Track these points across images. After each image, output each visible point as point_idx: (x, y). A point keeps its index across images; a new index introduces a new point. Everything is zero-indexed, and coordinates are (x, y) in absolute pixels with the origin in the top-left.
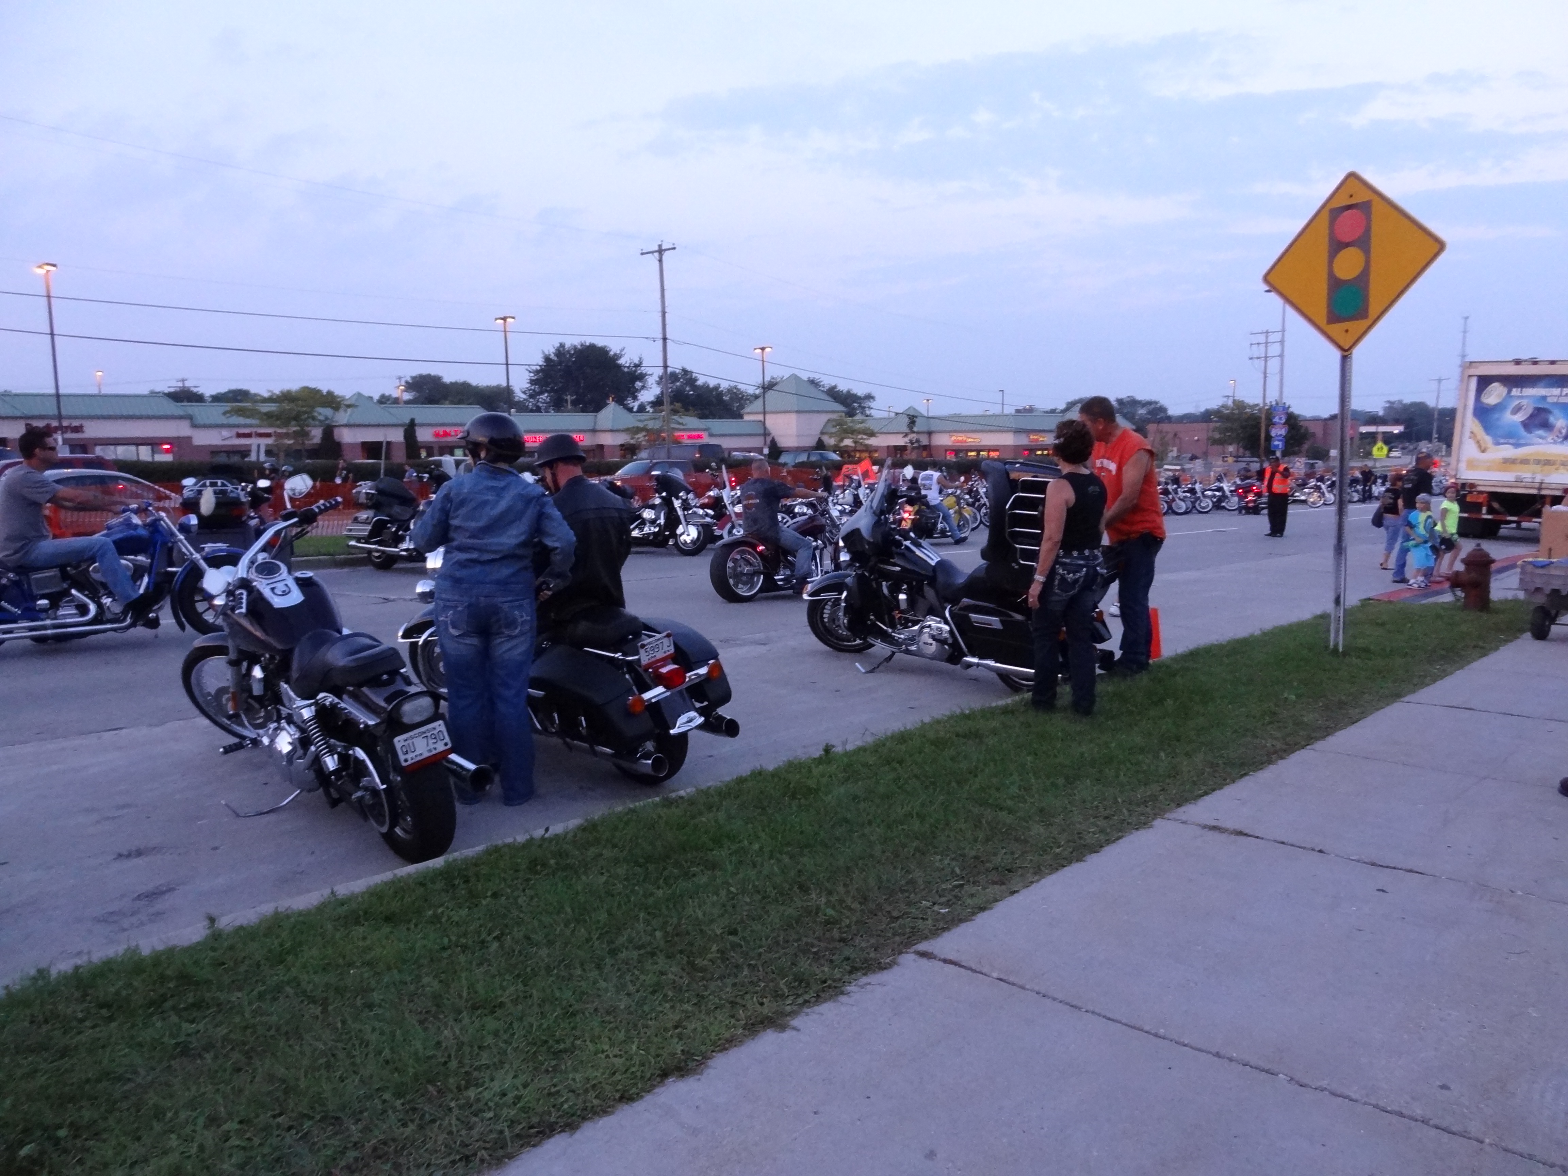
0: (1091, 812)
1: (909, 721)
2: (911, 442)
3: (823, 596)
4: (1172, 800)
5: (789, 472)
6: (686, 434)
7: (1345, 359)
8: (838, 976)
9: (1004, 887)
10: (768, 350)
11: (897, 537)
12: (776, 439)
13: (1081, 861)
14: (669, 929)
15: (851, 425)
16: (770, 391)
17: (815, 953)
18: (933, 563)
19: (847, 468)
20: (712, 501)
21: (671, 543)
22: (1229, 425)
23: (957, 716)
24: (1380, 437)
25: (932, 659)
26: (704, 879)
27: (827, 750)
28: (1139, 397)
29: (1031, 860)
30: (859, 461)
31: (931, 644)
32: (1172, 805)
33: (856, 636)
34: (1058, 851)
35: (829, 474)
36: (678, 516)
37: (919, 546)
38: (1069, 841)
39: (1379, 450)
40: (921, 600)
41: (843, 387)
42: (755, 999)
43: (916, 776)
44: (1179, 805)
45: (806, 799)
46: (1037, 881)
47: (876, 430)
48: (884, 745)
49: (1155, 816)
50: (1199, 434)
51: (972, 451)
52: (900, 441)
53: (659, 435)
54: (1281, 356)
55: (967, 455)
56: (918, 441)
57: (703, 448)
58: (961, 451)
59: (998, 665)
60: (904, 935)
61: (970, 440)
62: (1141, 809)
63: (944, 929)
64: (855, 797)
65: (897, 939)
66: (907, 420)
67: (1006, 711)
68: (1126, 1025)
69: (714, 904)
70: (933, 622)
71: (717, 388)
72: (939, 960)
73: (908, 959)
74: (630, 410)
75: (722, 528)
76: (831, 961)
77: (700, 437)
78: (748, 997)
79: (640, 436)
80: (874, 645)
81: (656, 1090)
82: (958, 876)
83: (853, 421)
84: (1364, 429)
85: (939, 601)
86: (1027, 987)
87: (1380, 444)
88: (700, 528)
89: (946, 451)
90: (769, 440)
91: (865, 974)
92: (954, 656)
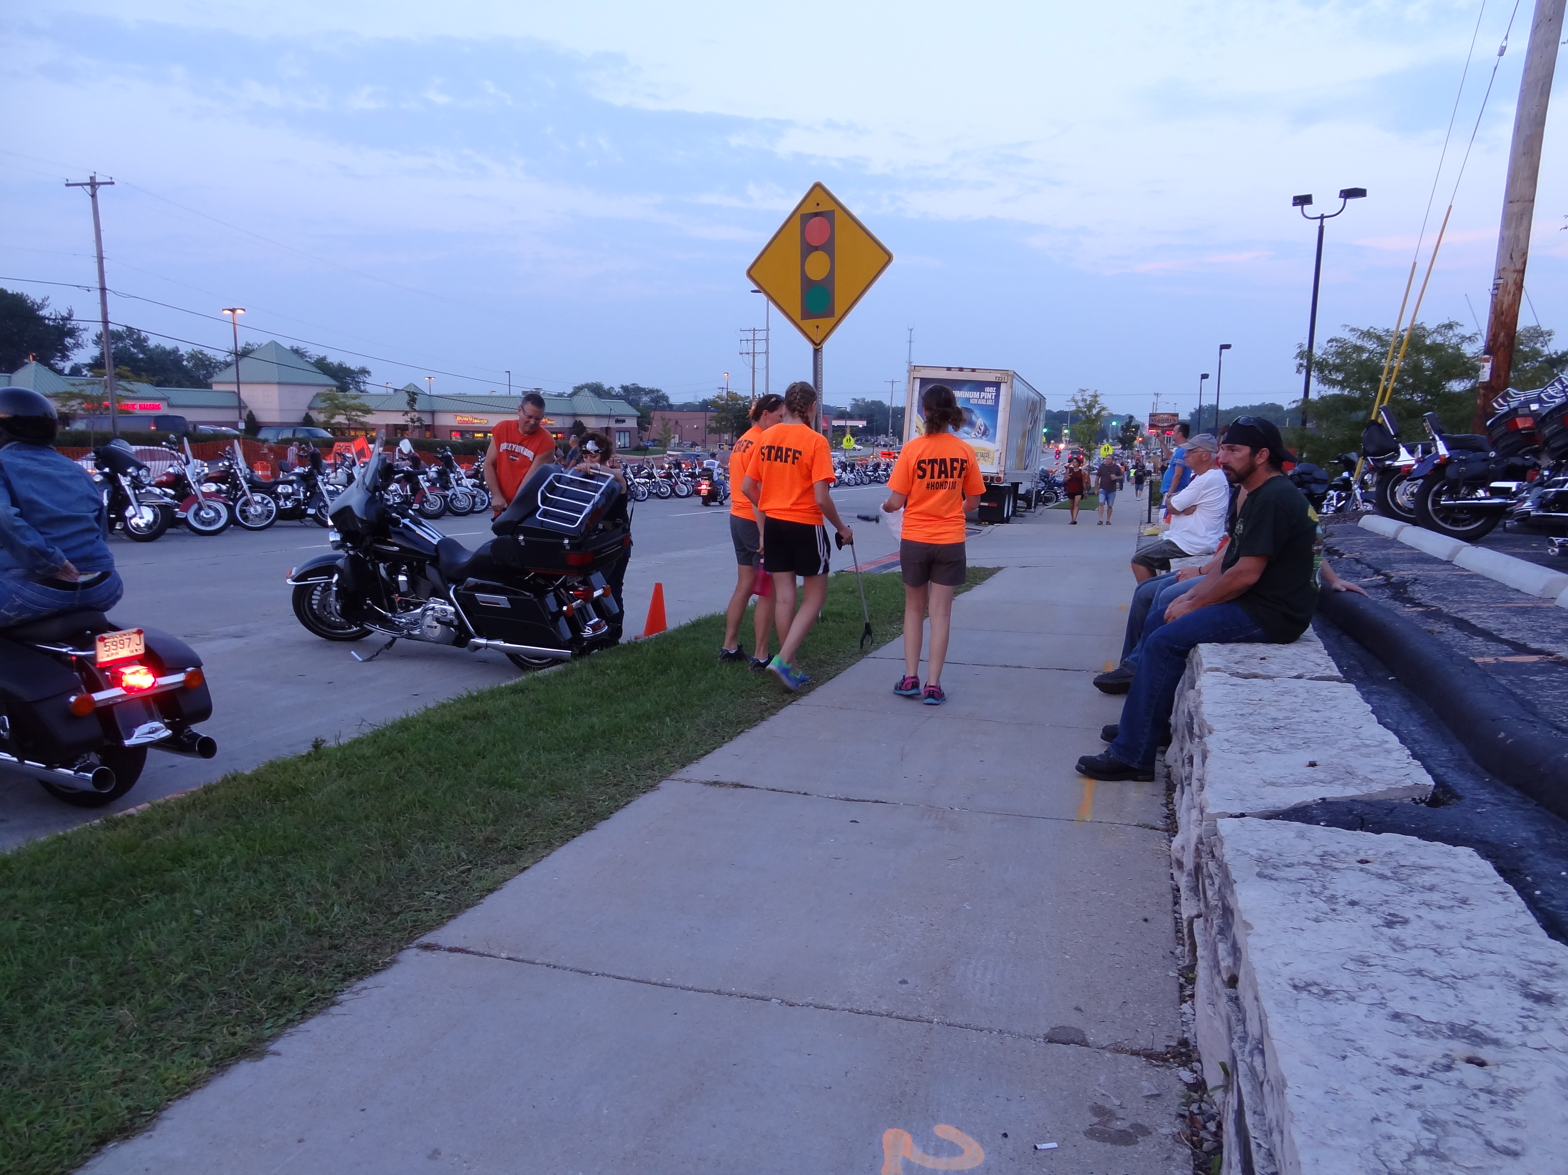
0: (601, 781)
1: (413, 709)
2: (412, 420)
3: (311, 581)
4: (677, 762)
5: (271, 449)
6: (138, 404)
7: (817, 352)
8: (328, 987)
9: (514, 866)
10: (239, 312)
11: (394, 514)
12: (254, 413)
13: (592, 829)
14: (110, 969)
15: (342, 400)
16: (246, 359)
17: (301, 966)
18: (435, 542)
19: (339, 446)
20: (172, 478)
21: (118, 527)
22: (724, 414)
23: (464, 699)
24: (848, 430)
25: (437, 643)
26: (159, 905)
27: (317, 745)
28: (642, 385)
29: (541, 835)
30: (353, 439)
31: (436, 627)
32: (678, 766)
33: (351, 622)
34: (568, 822)
35: (318, 450)
36: (128, 496)
37: (418, 524)
38: (578, 812)
39: (848, 442)
40: (422, 581)
41: (334, 359)
42: (225, 1030)
43: (419, 764)
44: (683, 766)
45: (291, 801)
46: (548, 855)
47: (373, 408)
48: (384, 735)
49: (663, 778)
50: (698, 422)
51: (479, 432)
52: (400, 420)
53: (100, 404)
54: (767, 353)
55: (473, 436)
56: (419, 420)
57: (158, 420)
58: (468, 432)
59: (507, 645)
60: (405, 930)
61: (476, 421)
62: (649, 772)
63: (450, 918)
64: (351, 792)
65: (397, 935)
66: (406, 398)
67: (515, 690)
68: (634, 981)
69: (172, 932)
70: (437, 605)
71: (176, 350)
72: (445, 950)
73: (411, 956)
74: (60, 372)
75: (186, 509)
76: (321, 972)
77: (158, 407)
78: (217, 1028)
79: (74, 403)
80: (372, 632)
81: (90, 1163)
82: (464, 860)
83: (345, 397)
84: (836, 423)
85: (443, 581)
86: (537, 961)
87: (848, 436)
88: (157, 510)
89: (451, 431)
90: (245, 414)
91: (360, 979)
92: (461, 638)
